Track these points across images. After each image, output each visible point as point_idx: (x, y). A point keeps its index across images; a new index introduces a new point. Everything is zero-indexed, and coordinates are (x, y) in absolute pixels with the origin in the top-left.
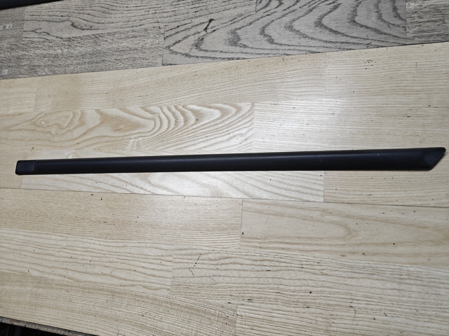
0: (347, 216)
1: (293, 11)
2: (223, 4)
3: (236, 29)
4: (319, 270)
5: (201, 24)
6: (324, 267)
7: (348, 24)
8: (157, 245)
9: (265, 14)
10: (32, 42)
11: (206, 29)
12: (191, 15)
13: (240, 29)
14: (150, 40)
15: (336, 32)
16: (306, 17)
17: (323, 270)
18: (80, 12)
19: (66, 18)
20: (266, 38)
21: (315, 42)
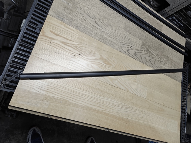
0: (149, 103)
1: (146, 55)
2: (135, 44)
4: (144, 113)
5: (129, 46)
9: (142, 52)
10: (79, 17)
11: (130, 48)
12: (128, 42)
13: (137, 52)
14: (117, 42)
18: (99, 20)
19: (93, 18)
20: (141, 58)
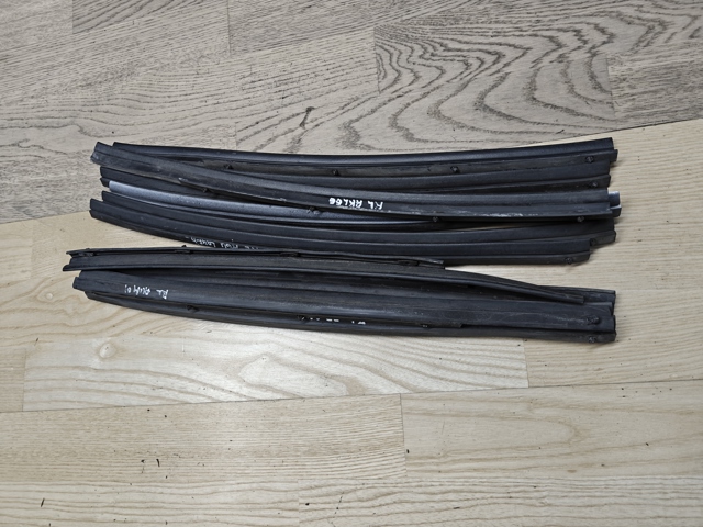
0: (568, 407)
1: (438, 88)
2: (326, 83)
3: (352, 121)
4: (537, 498)
5: (293, 116)
6: (544, 494)
7: (525, 103)
8: (269, 485)
9: (394, 95)
10: (16, 163)
11: (302, 124)
12: (276, 103)
13: (357, 120)
15: (509, 117)
16: (459, 96)
17: (544, 498)
18: (92, 108)
19: (69, 120)
20: (401, 133)
21: (478, 133)
